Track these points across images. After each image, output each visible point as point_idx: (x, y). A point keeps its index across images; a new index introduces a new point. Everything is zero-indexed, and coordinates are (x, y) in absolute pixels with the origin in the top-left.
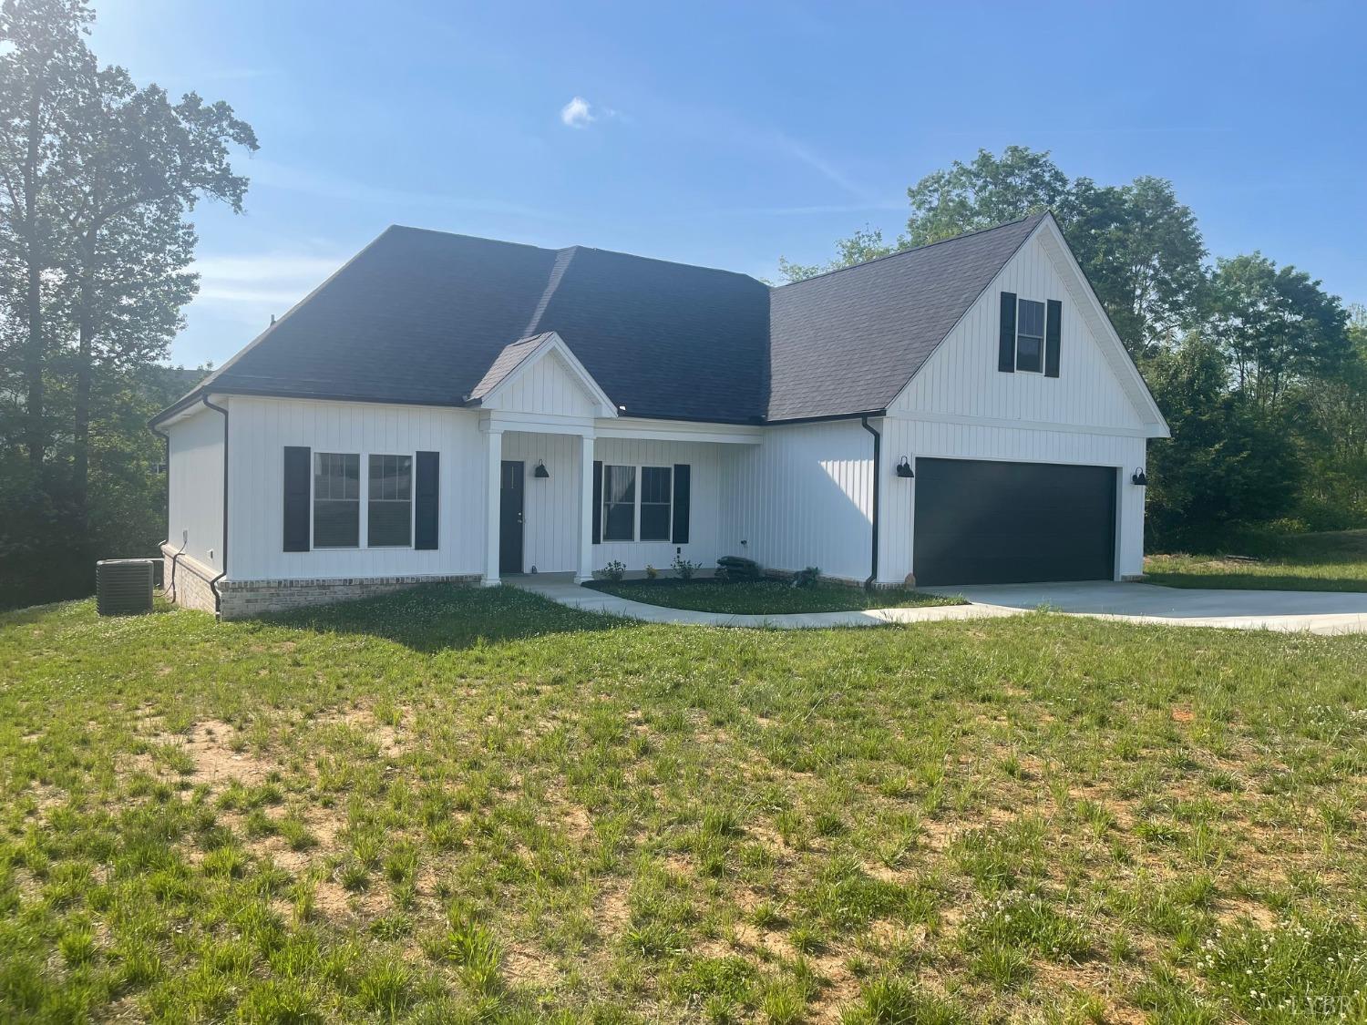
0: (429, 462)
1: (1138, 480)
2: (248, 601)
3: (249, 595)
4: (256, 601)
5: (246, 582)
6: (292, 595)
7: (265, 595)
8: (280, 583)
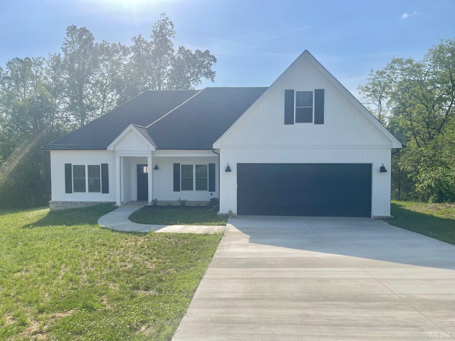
0: (105, 167)
1: (383, 170)
2: (56, 207)
3: (56, 205)
4: (58, 207)
5: (54, 202)
6: (67, 205)
7: (60, 205)
8: (63, 202)
